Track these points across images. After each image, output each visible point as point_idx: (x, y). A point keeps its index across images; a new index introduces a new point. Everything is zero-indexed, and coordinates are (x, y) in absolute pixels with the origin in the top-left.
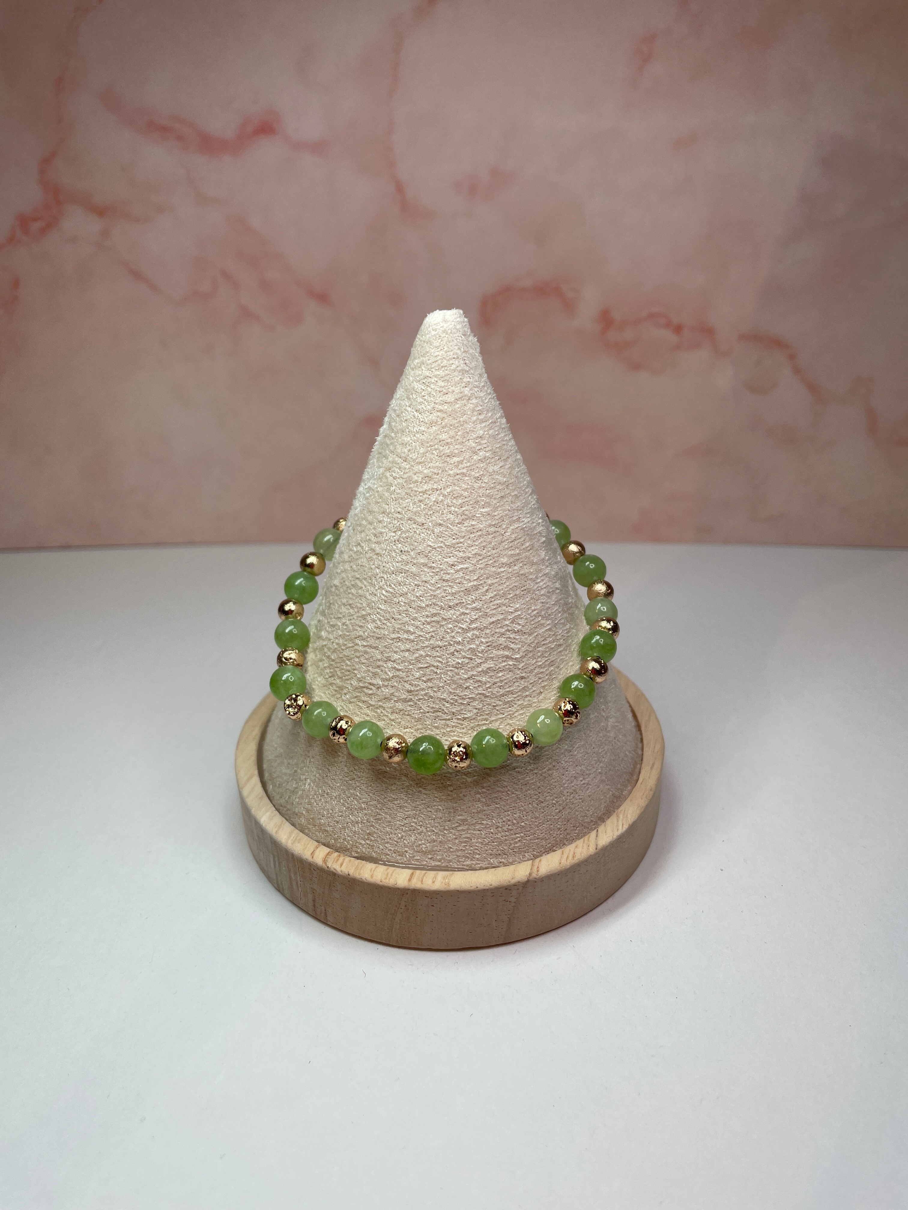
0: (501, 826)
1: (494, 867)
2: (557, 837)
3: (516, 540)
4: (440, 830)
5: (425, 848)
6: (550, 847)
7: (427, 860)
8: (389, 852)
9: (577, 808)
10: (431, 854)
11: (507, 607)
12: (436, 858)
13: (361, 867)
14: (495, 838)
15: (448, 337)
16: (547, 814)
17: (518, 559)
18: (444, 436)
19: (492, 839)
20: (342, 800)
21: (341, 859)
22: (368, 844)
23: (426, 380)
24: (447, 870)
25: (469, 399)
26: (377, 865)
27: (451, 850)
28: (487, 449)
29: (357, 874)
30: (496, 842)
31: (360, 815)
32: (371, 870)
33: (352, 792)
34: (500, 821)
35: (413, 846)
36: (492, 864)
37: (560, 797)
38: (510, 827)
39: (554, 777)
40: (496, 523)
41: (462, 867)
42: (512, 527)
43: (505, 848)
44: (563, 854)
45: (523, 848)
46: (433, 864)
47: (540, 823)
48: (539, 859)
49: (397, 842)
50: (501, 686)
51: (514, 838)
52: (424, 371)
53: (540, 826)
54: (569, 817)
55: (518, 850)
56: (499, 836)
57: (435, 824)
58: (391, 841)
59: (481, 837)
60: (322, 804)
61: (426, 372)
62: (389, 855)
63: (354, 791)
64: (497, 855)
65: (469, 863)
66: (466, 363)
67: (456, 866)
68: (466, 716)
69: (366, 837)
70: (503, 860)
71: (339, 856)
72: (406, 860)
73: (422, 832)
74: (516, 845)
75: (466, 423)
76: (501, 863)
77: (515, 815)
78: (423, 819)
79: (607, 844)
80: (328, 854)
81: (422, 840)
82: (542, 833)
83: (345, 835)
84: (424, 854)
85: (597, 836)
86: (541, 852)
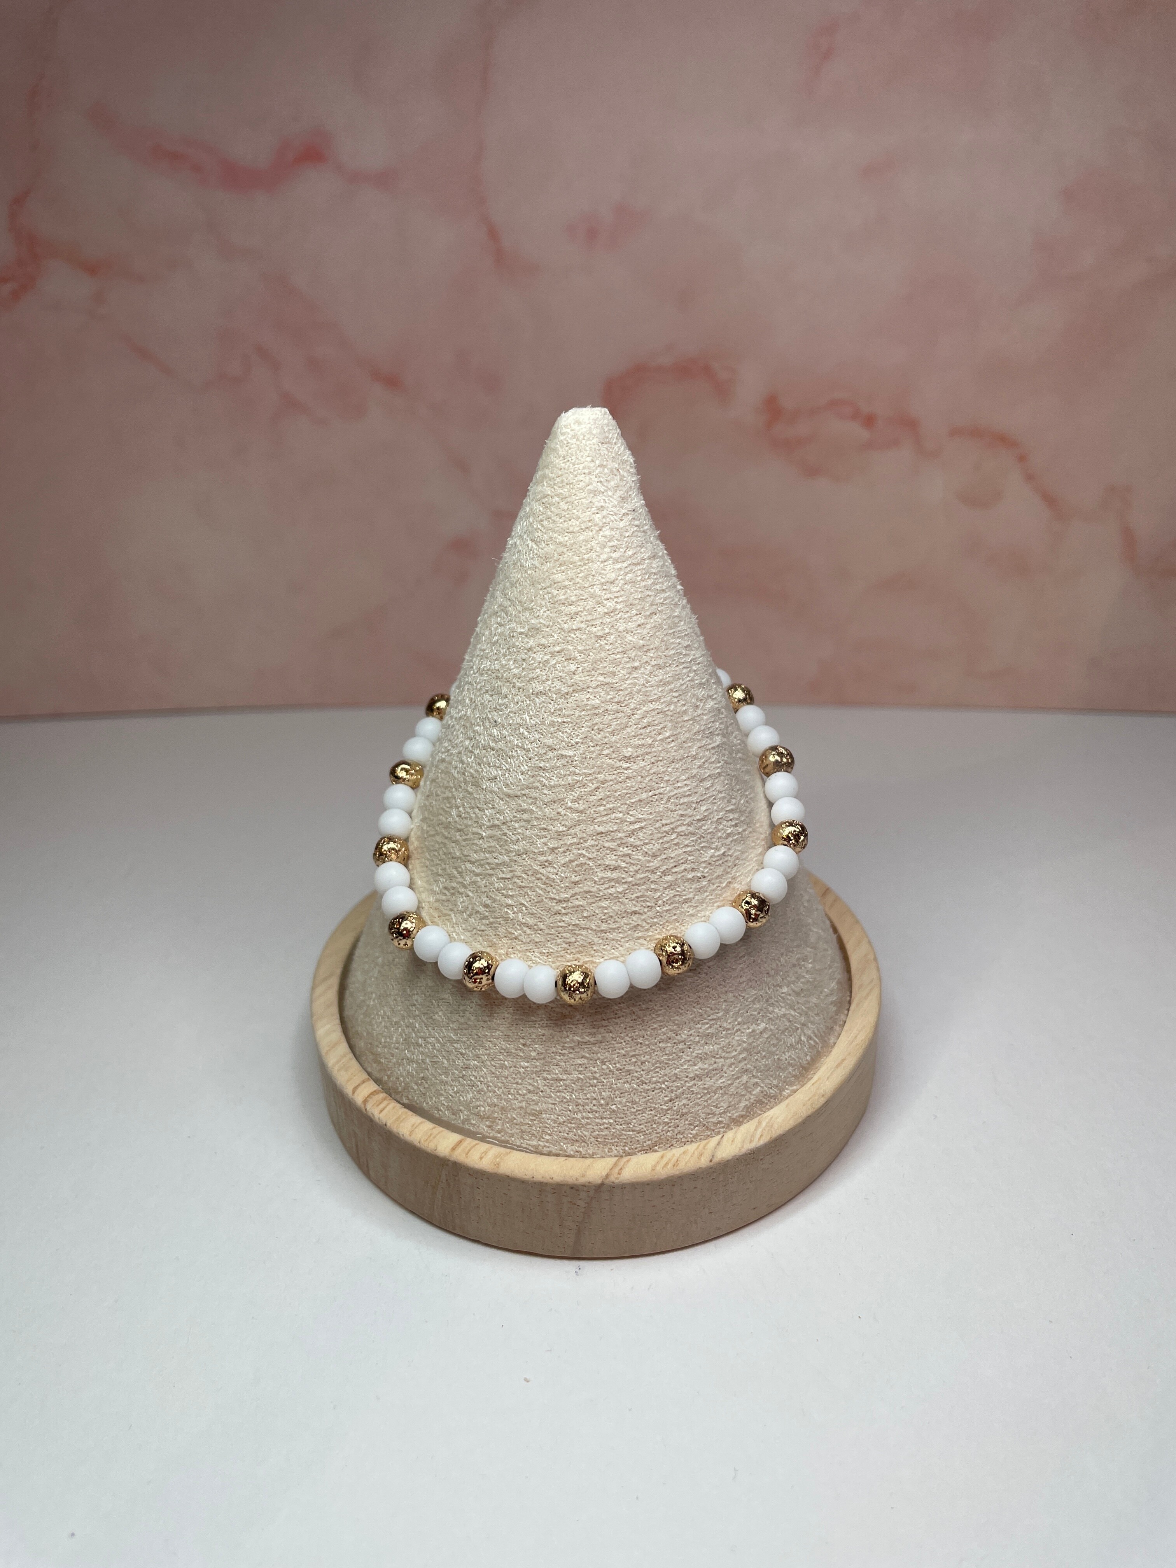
0: (582, 1103)
1: (567, 1156)
2: (662, 1134)
3: (649, 726)
4: (503, 1093)
5: (484, 1111)
6: (649, 1145)
7: (484, 1127)
8: (442, 1108)
9: (699, 1101)
10: (490, 1121)
11: (624, 815)
12: (496, 1126)
13: (404, 1119)
14: (574, 1118)
15: (578, 445)
16: (651, 1101)
17: (650, 753)
18: (559, 577)
19: (568, 1118)
20: (400, 1029)
21: (385, 1103)
22: (421, 1091)
23: (547, 500)
24: (505, 1147)
25: (601, 530)
26: (424, 1120)
27: (515, 1121)
28: (621, 599)
29: (396, 1126)
30: (573, 1123)
31: (416, 1053)
32: (413, 1126)
33: (411, 1021)
34: (581, 1097)
35: (470, 1106)
36: (565, 1151)
37: (674, 1081)
38: (595, 1108)
39: (667, 1052)
40: (622, 700)
41: (527, 1146)
42: (644, 709)
43: (584, 1132)
44: (662, 1157)
45: (611, 1139)
46: (491, 1134)
47: (639, 1110)
48: (629, 1157)
49: (453, 1097)
50: (604, 919)
51: (600, 1123)
52: (544, 488)
53: (639, 1114)
54: (684, 1111)
55: (603, 1140)
56: (579, 1116)
57: (499, 1084)
58: (446, 1094)
59: (554, 1113)
60: (382, 1028)
61: (547, 489)
62: (441, 1111)
63: (414, 1021)
64: (573, 1140)
65: (536, 1143)
66: (601, 482)
67: (518, 1144)
68: (551, 950)
69: (420, 1082)
70: (581, 1149)
71: (385, 1099)
72: (459, 1122)
73: (482, 1090)
74: (601, 1133)
75: (592, 561)
76: (577, 1152)
77: (603, 1093)
78: (485, 1073)
79: (730, 1158)
80: (373, 1092)
81: (481, 1101)
82: (640, 1125)
83: (398, 1073)
84: (482, 1120)
85: (719, 1144)
86: (636, 1149)
